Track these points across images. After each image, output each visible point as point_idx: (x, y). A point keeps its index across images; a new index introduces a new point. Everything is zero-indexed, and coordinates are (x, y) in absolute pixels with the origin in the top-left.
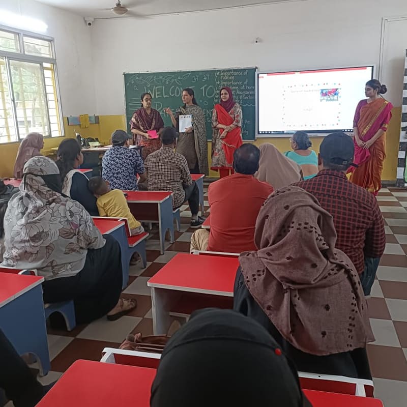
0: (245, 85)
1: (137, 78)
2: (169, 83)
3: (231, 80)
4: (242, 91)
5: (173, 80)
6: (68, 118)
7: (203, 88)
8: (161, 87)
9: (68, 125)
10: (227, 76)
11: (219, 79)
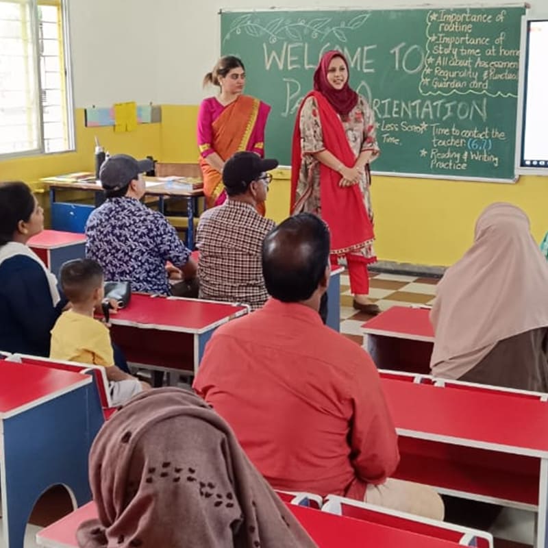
0: (497, 47)
1: (249, 23)
2: (320, 35)
3: (463, 34)
4: (489, 59)
5: (328, 30)
6: (85, 111)
7: (397, 50)
8: (301, 44)
9: (86, 125)
10: (454, 22)
11: (434, 29)
